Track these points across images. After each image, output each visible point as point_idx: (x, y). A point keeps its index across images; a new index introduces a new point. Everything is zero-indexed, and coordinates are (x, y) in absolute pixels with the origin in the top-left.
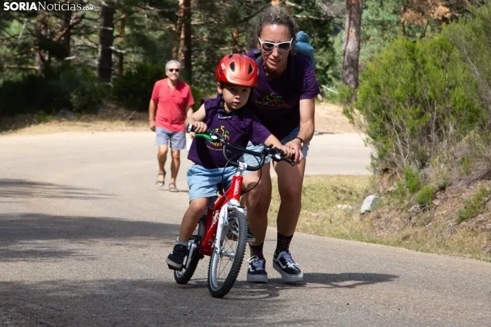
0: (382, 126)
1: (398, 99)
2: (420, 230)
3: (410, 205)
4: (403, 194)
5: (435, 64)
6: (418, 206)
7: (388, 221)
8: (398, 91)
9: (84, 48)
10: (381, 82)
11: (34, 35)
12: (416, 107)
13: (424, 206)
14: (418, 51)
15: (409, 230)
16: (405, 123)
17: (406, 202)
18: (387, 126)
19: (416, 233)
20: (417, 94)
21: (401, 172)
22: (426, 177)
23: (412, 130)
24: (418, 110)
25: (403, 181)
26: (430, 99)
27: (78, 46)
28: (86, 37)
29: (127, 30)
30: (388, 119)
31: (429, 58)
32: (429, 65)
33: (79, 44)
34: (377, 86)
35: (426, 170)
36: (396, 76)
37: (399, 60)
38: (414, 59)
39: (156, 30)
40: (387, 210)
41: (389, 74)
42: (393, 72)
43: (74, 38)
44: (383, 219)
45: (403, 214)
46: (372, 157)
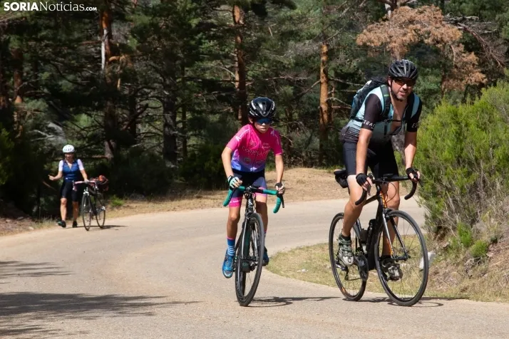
0: (434, 187)
1: (446, 160)
2: (476, 281)
3: (465, 259)
4: (458, 250)
5: (478, 126)
6: (473, 260)
7: (445, 275)
8: (446, 154)
9: (149, 135)
10: (429, 146)
11: (102, 127)
12: (464, 167)
13: (478, 259)
14: (461, 114)
15: (466, 283)
16: (454, 182)
17: (462, 257)
18: (439, 187)
19: (474, 285)
20: (463, 155)
21: (454, 229)
22: (478, 232)
23: (462, 188)
24: (465, 170)
25: (458, 237)
26: (476, 159)
27: (143, 133)
28: (150, 125)
29: (189, 115)
30: (439, 181)
31: (472, 121)
32: (472, 127)
33: (144, 131)
34: (426, 150)
35: (477, 225)
36: (443, 140)
37: (443, 125)
38: (458, 123)
39: (215, 114)
40: (445, 265)
41: (436, 138)
42: (440, 136)
43: (139, 126)
44: (441, 274)
45: (460, 267)
46: (426, 216)
